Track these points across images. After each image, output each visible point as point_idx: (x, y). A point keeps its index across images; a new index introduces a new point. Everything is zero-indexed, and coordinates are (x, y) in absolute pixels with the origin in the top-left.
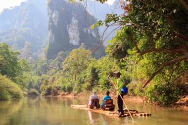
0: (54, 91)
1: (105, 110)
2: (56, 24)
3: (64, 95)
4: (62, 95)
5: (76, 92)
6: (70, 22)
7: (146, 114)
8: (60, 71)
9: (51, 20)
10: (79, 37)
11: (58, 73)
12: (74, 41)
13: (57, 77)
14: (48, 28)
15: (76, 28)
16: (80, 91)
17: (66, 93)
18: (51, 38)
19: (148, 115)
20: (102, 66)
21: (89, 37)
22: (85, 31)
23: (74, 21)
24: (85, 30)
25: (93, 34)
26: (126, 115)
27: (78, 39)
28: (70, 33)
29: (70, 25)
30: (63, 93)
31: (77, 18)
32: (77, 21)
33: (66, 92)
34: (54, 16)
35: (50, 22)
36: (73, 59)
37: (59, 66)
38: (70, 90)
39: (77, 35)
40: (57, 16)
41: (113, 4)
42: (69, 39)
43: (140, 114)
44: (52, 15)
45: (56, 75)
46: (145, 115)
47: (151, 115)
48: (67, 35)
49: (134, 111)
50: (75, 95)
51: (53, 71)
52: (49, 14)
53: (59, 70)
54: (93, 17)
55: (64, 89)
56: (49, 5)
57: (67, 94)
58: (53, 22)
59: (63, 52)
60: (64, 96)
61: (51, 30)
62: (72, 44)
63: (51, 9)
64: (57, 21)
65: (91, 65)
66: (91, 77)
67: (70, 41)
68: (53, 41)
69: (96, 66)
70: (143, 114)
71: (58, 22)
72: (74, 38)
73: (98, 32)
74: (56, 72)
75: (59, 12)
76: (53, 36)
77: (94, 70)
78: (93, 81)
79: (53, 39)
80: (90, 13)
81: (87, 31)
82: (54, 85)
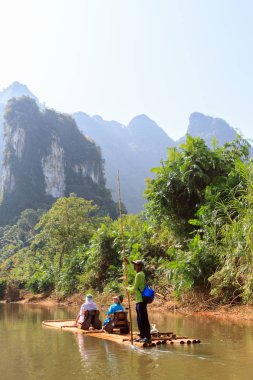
0: (11, 291)
1: (112, 332)
2: (20, 155)
3: (34, 299)
4: (31, 300)
5: (62, 293)
6: (47, 152)
7: (192, 340)
8: (25, 248)
9: (9, 146)
10: (66, 182)
11: (20, 252)
12: (54, 189)
13: (18, 260)
14: (2, 163)
15: (60, 164)
16: (72, 290)
17: (40, 296)
18: (7, 183)
19: (194, 342)
20: (127, 233)
21: (85, 182)
22: (77, 171)
23: (57, 151)
24: (77, 168)
25: (93, 176)
26: (155, 342)
27: (62, 185)
28: (47, 174)
29: (48, 158)
30: (32, 295)
31: (60, 145)
32: (62, 150)
33: (39, 292)
34: (15, 138)
35: (7, 151)
36: (57, 220)
37: (23, 237)
38: (48, 288)
39: (61, 179)
40: (23, 140)
41: (130, 124)
42: (45, 185)
43: (179, 341)
44: (12, 137)
45: (16, 258)
46: (189, 342)
47: (199, 342)
48: (41, 176)
49: (168, 334)
50: (60, 300)
51: (11, 247)
52: (5, 135)
53: (21, 247)
54: (94, 144)
55: (35, 286)
56: (6, 117)
57: (42, 299)
58: (13, 151)
59: (31, 211)
60: (33, 303)
61: (8, 167)
62: (51, 196)
63: (11, 125)
64: (21, 148)
65: (100, 231)
66: (99, 259)
67: (47, 190)
68: (12, 188)
69: (112, 234)
70: (186, 341)
71: (24, 152)
72: (54, 183)
73: (102, 174)
74: (16, 251)
75: (27, 133)
76: (13, 178)
77: (107, 243)
78: (104, 268)
79: (13, 184)
80: (87, 137)
81: (80, 170)
82: (12, 277)
